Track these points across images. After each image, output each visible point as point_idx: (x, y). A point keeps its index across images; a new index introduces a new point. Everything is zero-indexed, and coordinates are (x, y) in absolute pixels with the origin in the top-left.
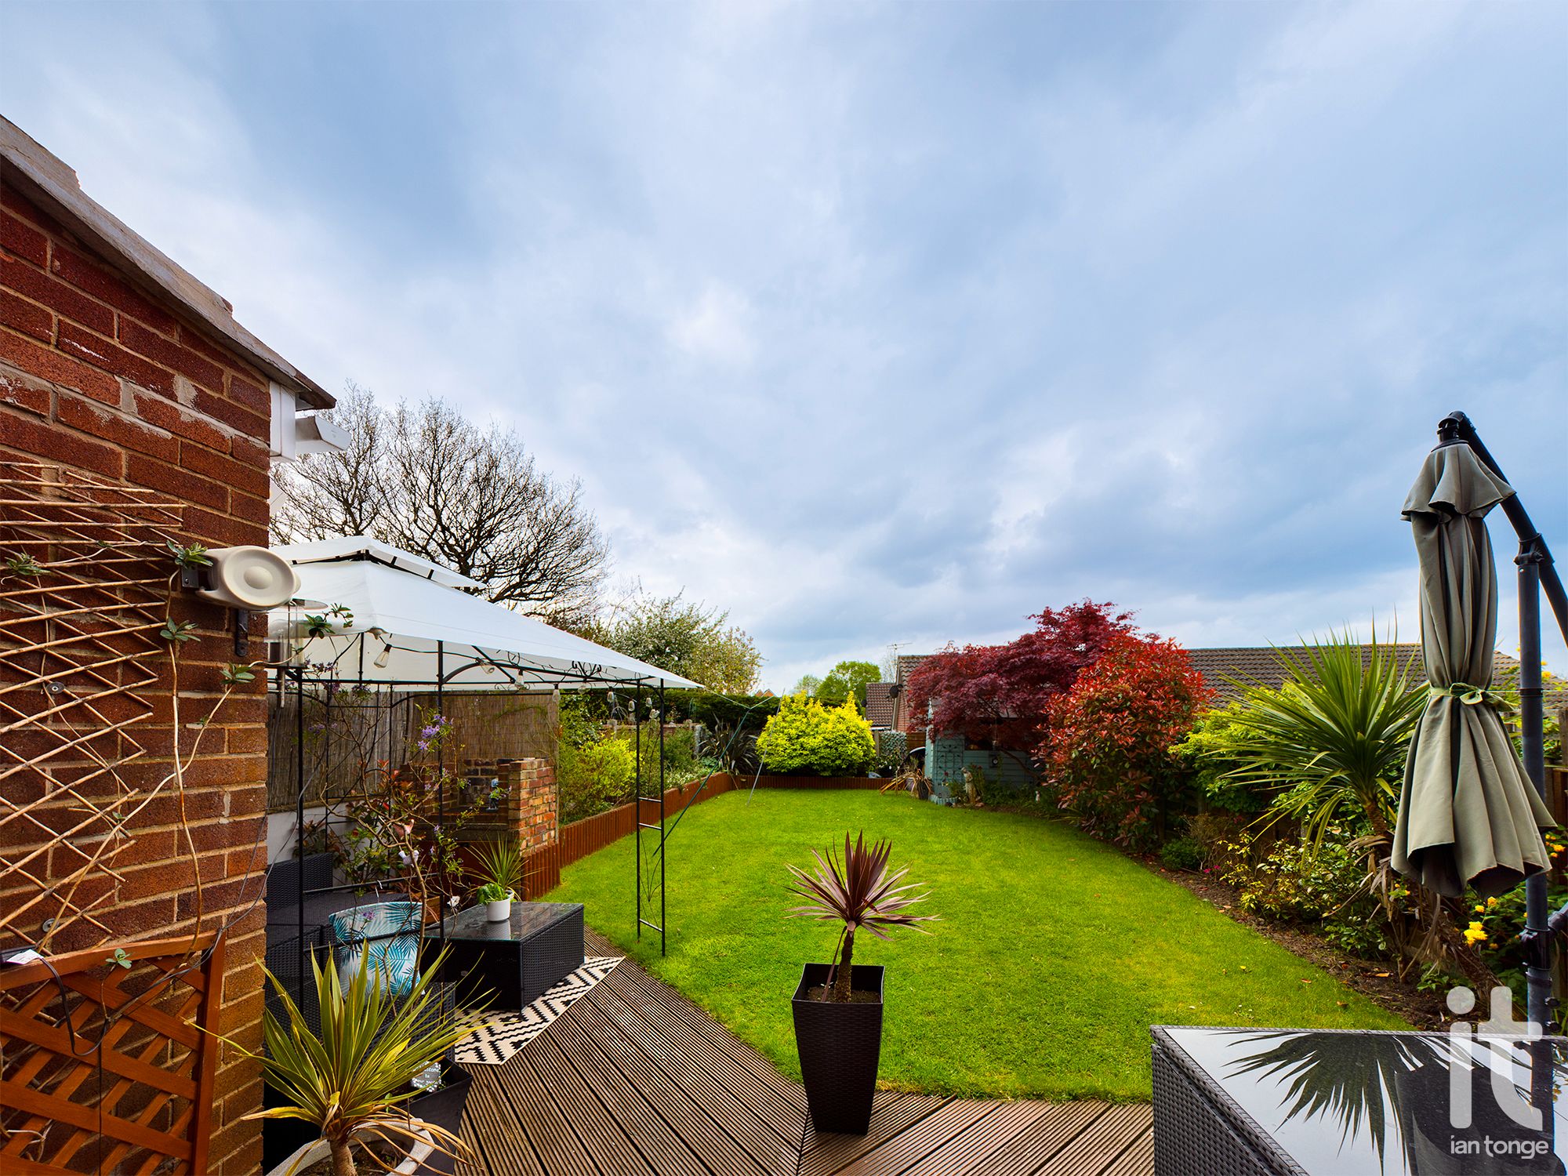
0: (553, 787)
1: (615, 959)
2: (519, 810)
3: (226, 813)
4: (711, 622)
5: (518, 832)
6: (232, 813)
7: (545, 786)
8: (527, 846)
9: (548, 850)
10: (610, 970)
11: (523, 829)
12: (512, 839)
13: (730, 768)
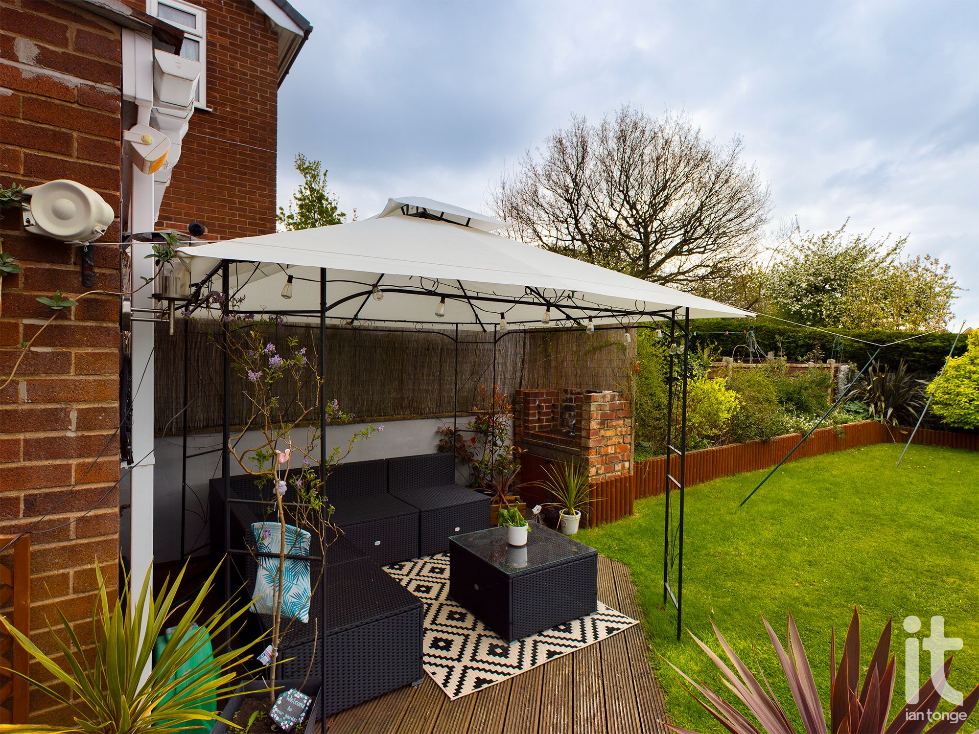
0: (628, 421)
1: (630, 620)
2: (589, 439)
3: (73, 427)
4: (882, 252)
5: (587, 459)
6: (78, 428)
7: (618, 418)
8: (596, 472)
9: (620, 480)
10: (615, 632)
11: (593, 457)
12: (582, 466)
13: (885, 416)
